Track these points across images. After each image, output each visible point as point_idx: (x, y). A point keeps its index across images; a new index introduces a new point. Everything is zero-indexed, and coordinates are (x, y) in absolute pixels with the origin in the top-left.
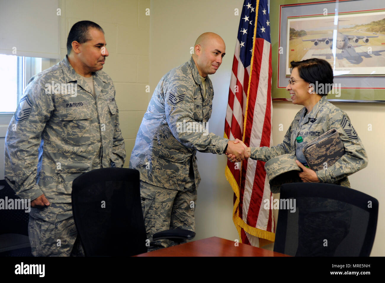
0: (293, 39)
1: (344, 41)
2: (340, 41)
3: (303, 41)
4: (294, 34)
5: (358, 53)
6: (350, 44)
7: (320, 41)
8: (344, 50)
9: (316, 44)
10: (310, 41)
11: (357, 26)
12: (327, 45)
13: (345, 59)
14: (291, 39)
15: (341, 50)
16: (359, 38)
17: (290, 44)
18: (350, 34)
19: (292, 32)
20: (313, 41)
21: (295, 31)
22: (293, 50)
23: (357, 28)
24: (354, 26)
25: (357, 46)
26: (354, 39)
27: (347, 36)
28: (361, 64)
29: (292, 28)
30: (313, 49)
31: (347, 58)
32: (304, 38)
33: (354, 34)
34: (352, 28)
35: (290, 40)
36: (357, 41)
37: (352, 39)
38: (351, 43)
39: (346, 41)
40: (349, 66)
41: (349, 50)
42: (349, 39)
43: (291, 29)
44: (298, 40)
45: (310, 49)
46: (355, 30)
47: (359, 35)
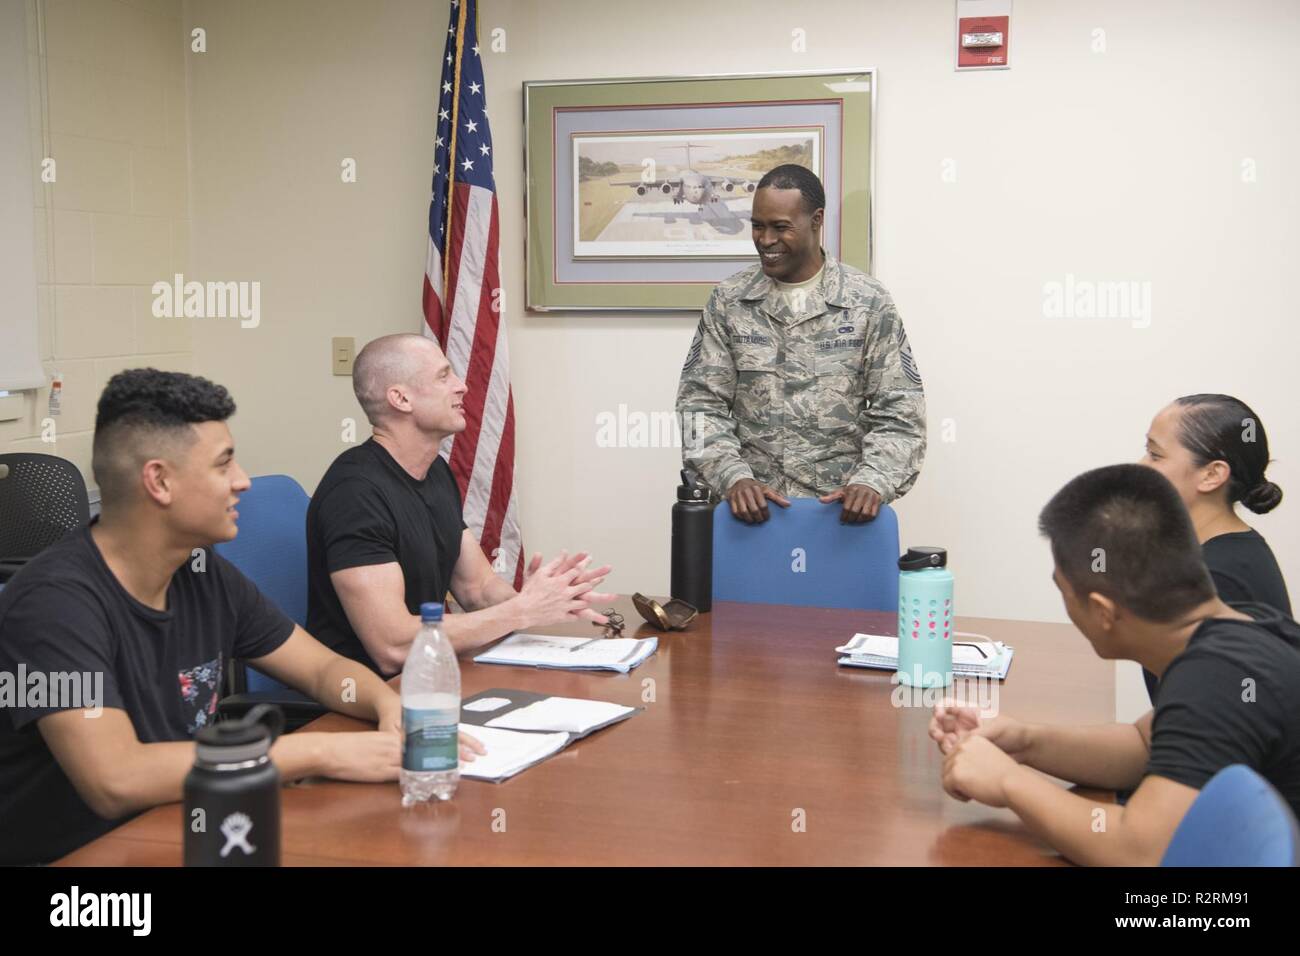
0: (588, 180)
1: (704, 187)
2: (695, 187)
3: (612, 185)
4: (589, 169)
5: (732, 213)
6: (716, 194)
7: (650, 186)
8: (703, 206)
9: (641, 191)
10: (628, 187)
11: (728, 158)
12: (665, 195)
13: (706, 224)
14: (583, 179)
15: (698, 206)
16: (734, 183)
17: (581, 190)
18: (715, 175)
19: (585, 164)
20: (634, 185)
21: (591, 162)
22: (586, 204)
23: (730, 162)
24: (723, 157)
25: (731, 199)
26: (725, 185)
27: (710, 178)
28: (741, 234)
29: (584, 156)
30: (634, 202)
31: (711, 222)
32: (614, 179)
33: (724, 173)
34: (719, 162)
35: (580, 181)
36: (729, 188)
37: (721, 183)
38: (717, 192)
39: (707, 187)
40: (716, 239)
41: (713, 206)
42: (714, 184)
43: (581, 159)
44: (599, 184)
45: (629, 202)
46: (726, 167)
47: (734, 177)
